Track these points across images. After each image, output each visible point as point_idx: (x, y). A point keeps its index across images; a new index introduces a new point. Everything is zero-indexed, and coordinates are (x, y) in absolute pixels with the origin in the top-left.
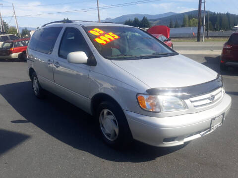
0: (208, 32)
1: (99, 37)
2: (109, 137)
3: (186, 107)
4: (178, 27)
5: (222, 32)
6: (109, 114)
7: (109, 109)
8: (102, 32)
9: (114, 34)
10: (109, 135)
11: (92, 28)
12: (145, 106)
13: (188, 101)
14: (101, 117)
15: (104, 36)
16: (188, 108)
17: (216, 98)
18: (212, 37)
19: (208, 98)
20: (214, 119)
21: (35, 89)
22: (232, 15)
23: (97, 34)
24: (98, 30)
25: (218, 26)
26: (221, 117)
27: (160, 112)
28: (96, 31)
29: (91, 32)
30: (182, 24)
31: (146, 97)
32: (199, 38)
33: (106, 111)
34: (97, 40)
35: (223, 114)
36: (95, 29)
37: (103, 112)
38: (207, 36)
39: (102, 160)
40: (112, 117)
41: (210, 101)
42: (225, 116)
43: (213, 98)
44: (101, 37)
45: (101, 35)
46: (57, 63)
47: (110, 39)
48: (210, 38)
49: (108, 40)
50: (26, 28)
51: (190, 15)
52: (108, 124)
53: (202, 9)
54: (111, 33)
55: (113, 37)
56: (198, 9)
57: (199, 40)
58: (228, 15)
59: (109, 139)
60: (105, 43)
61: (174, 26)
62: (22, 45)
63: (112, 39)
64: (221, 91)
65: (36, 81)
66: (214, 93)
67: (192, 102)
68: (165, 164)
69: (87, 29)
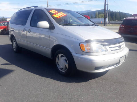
0: (109, 21)
1: (55, 14)
2: (62, 70)
3: (107, 50)
4: (93, 18)
5: (117, 21)
6: (62, 56)
7: (62, 54)
8: (56, 12)
9: (63, 13)
10: (62, 69)
11: (51, 9)
12: (84, 50)
13: (107, 47)
14: (57, 59)
15: (58, 14)
16: (108, 51)
17: (122, 47)
18: (111, 24)
19: (118, 47)
20: (121, 58)
21: (14, 47)
22: (122, 13)
23: (54, 13)
24: (54, 11)
25: (114, 18)
26: (125, 57)
27: (93, 53)
28: (53, 11)
29: (50, 11)
30: (95, 17)
31: (85, 45)
32: (105, 24)
33: (60, 55)
34: (54, 15)
35: (126, 56)
36: (53, 10)
37: (59, 56)
38: (109, 23)
39: (59, 82)
40: (64, 58)
41: (119, 48)
42: (126, 57)
43: (120, 46)
44: (56, 14)
45: (56, 13)
46: (29, 30)
47: (61, 15)
48: (110, 24)
49: (60, 16)
50: (4, 17)
51: (100, 12)
52: (62, 62)
53: (106, 9)
54: (61, 13)
55: (63, 14)
56: (104, 9)
57: (104, 25)
58: (119, 12)
59: (62, 71)
60: (59, 17)
61: (90, 17)
62: (3, 25)
63: (63, 15)
64: (124, 44)
65: (15, 42)
66: (121, 44)
67: (110, 48)
68: (95, 83)
69: (48, 10)
